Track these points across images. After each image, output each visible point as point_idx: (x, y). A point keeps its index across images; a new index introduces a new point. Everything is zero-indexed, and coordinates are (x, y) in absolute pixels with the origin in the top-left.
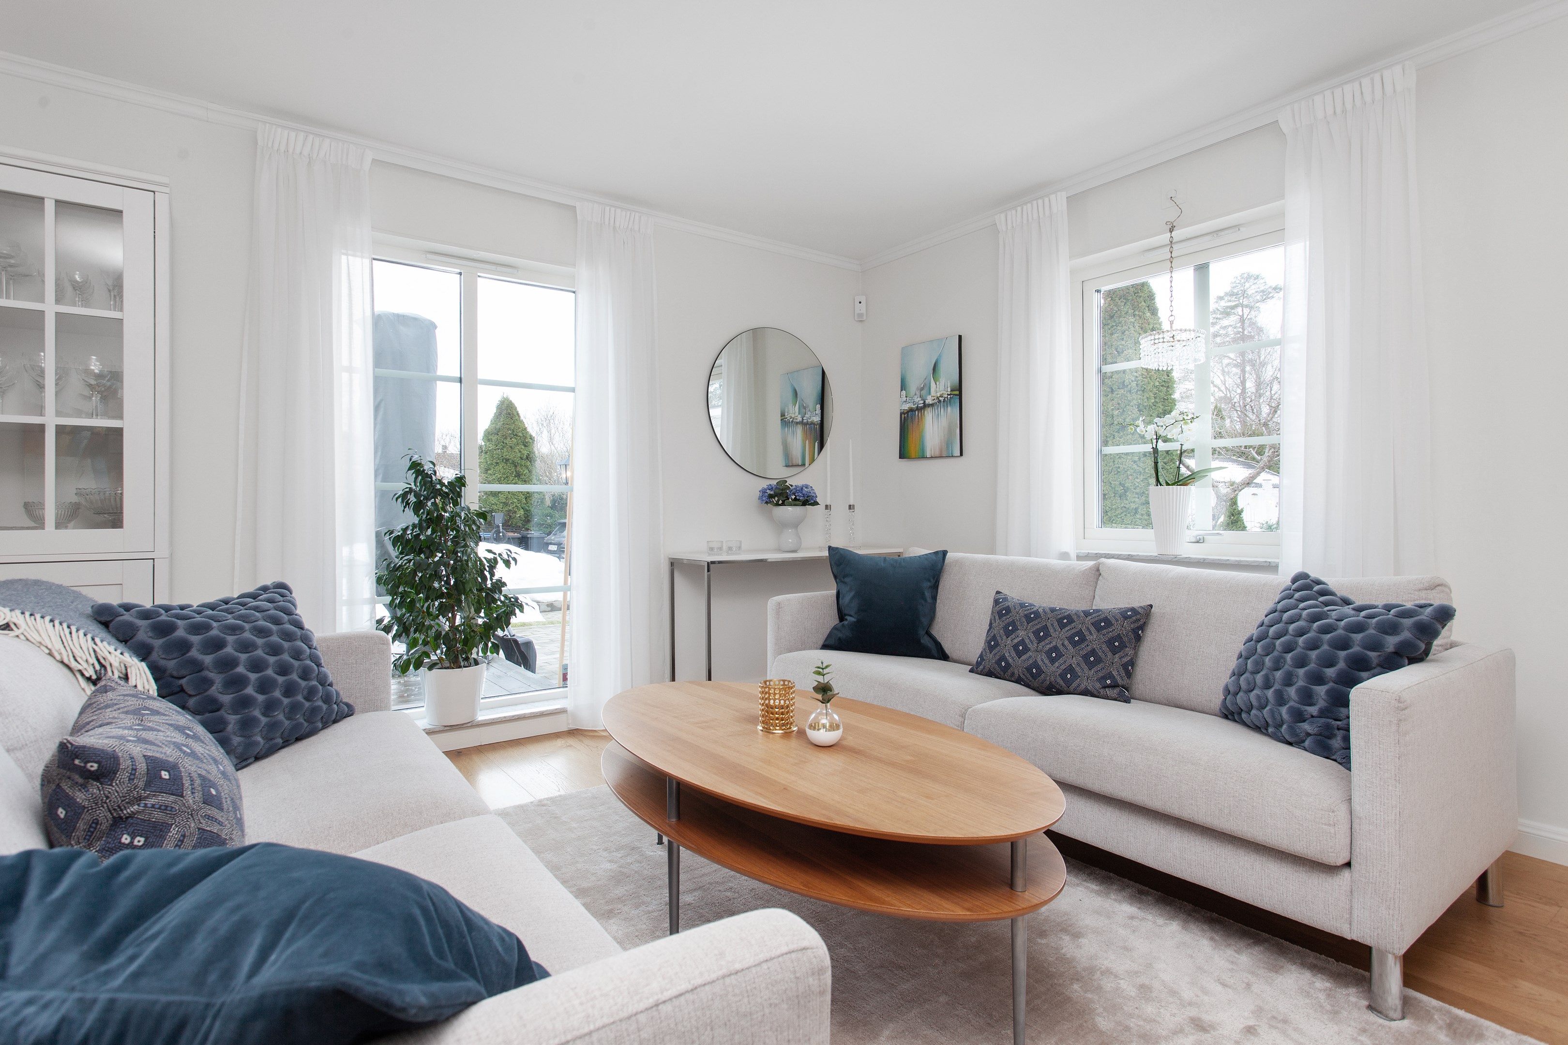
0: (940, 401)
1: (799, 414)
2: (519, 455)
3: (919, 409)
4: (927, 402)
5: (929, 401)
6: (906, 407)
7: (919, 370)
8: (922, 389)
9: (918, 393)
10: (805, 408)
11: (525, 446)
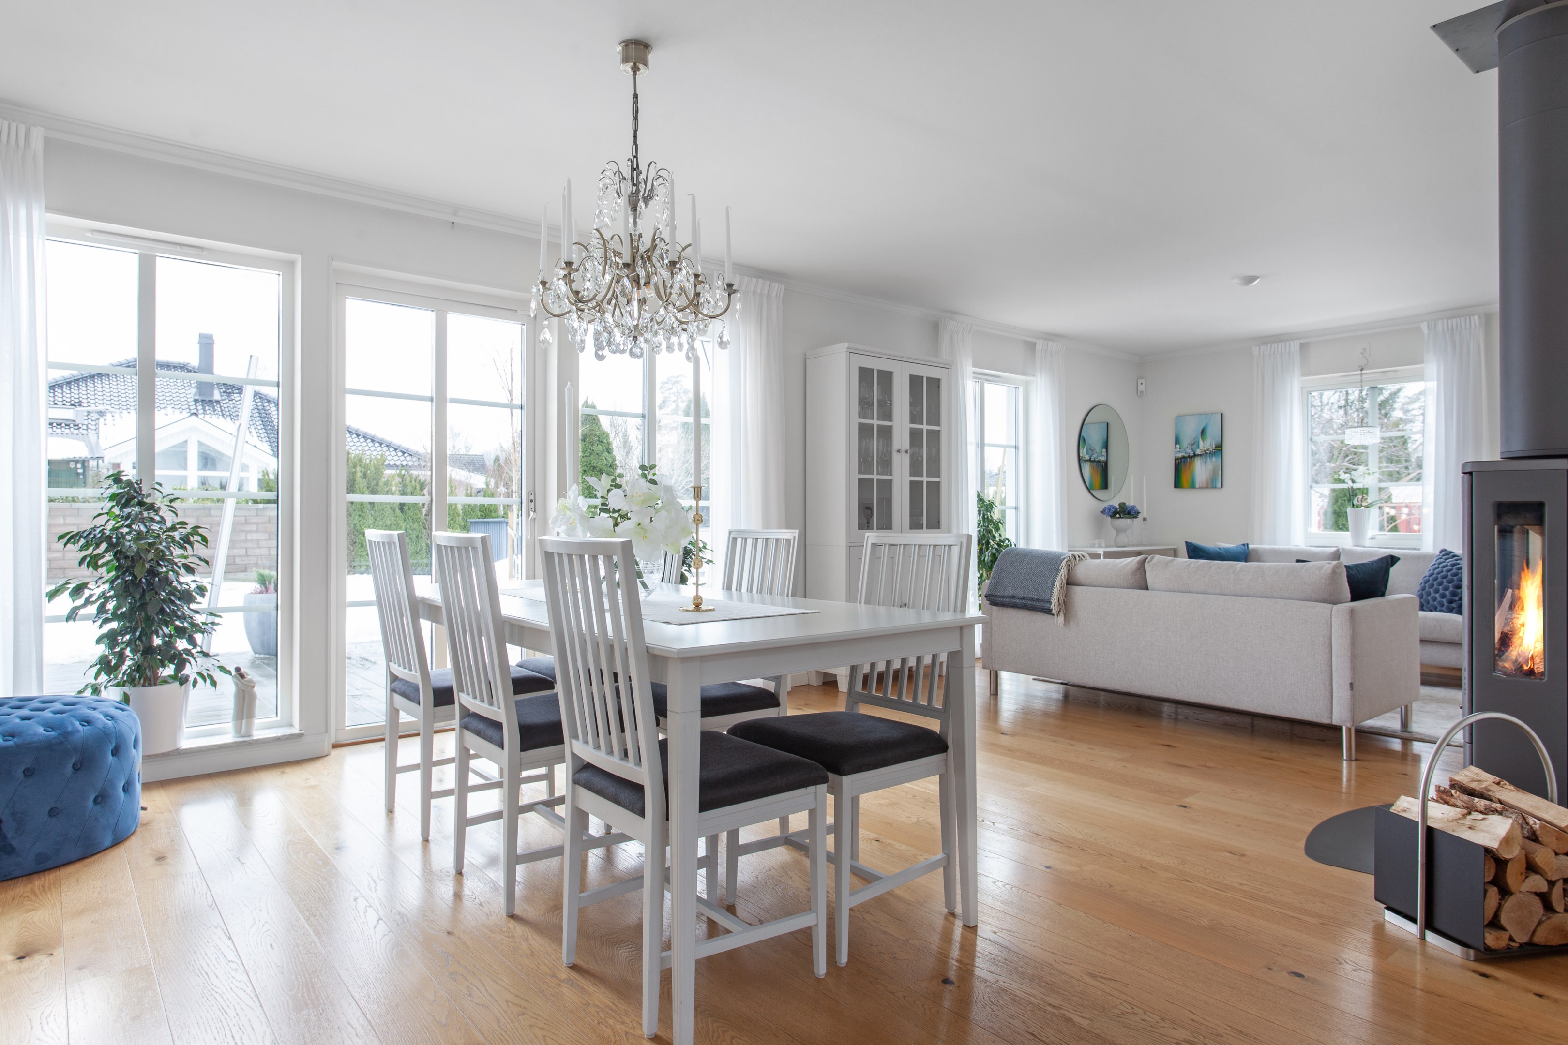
0: (1206, 453)
1: (1087, 454)
2: (605, 462)
3: (1189, 457)
4: (1196, 453)
5: (1198, 452)
6: (1180, 455)
7: (1190, 432)
8: (1192, 445)
9: (1189, 447)
10: (1092, 450)
11: (609, 453)
